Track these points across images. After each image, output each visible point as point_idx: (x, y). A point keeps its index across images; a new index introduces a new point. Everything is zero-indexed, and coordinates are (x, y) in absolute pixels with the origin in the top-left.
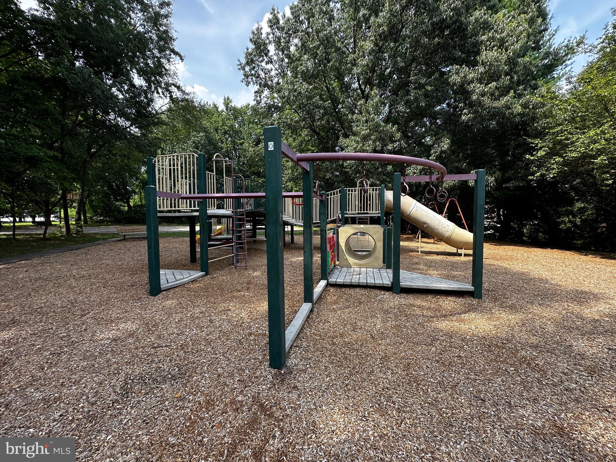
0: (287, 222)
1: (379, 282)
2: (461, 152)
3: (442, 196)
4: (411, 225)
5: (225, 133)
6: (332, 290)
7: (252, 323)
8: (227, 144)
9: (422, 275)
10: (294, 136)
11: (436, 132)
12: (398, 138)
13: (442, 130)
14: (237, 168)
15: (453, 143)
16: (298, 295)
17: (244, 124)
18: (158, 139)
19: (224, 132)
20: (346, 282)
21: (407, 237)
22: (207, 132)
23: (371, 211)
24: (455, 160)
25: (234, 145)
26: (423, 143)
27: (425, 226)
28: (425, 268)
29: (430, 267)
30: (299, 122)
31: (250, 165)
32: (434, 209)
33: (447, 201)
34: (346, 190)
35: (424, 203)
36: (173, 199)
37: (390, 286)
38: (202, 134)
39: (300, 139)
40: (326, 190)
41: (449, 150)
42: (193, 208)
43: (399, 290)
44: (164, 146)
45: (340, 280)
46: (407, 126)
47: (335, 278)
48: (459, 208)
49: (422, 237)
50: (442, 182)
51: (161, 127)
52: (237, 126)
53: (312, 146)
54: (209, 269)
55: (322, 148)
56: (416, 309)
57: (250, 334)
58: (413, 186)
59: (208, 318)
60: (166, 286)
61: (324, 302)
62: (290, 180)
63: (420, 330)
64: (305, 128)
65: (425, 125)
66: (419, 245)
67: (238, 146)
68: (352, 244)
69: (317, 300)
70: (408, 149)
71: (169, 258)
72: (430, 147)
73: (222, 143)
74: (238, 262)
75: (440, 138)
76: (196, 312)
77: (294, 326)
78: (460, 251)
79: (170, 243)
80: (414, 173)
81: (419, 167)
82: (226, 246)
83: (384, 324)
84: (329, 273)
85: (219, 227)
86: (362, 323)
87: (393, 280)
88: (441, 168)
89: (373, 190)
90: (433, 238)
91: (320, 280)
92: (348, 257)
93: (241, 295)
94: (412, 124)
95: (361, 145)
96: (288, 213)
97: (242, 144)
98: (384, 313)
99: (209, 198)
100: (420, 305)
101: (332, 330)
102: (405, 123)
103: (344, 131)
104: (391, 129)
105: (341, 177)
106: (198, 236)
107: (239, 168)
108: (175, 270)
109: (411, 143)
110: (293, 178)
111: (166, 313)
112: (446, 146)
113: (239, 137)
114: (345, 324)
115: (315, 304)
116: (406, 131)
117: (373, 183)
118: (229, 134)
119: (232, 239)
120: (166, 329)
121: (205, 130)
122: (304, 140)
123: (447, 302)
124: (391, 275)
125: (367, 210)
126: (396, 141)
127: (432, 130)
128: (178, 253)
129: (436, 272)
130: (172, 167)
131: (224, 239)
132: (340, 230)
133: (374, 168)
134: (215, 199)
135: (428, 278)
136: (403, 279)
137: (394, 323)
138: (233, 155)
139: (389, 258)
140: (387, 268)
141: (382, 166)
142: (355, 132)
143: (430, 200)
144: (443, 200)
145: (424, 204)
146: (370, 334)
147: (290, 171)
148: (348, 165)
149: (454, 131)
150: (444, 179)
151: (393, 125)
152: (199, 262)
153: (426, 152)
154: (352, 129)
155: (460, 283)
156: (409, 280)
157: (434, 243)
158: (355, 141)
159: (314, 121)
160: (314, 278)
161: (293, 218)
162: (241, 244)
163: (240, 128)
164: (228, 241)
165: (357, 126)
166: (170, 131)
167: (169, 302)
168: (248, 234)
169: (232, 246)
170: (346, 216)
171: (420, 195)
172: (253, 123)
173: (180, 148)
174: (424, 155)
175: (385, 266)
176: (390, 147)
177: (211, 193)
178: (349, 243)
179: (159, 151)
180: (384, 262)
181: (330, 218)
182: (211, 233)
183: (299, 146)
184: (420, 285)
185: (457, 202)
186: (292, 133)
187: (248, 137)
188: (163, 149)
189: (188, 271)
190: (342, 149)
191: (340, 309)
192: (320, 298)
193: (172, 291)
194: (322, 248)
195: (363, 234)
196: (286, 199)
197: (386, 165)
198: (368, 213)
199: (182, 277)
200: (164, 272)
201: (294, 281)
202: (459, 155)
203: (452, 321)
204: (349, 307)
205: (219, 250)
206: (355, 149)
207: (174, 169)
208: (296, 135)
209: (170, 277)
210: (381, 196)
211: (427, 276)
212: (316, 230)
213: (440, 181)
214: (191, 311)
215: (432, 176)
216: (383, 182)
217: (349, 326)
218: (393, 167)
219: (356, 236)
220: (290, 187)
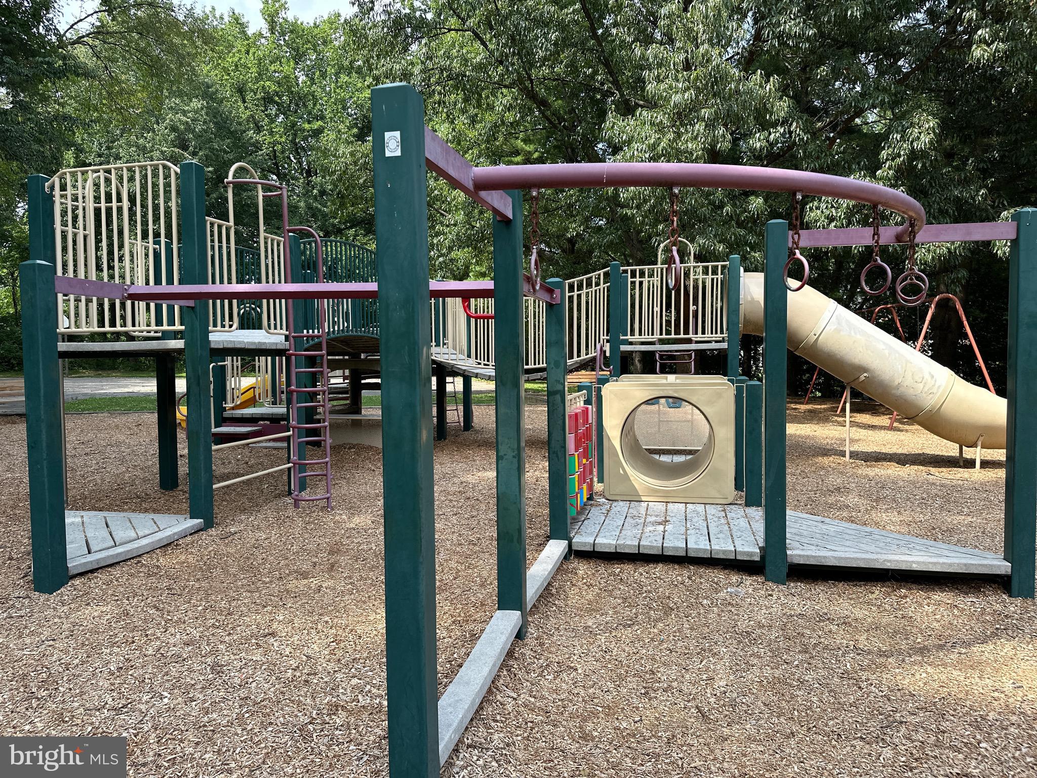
0: (453, 366)
1: (722, 546)
2: (971, 154)
3: (913, 290)
4: (822, 373)
5: (268, 100)
6: (583, 568)
7: (339, 676)
8: (271, 133)
9: (854, 526)
10: (472, 111)
11: (895, 95)
12: (782, 114)
13: (914, 90)
14: (302, 204)
15: (946, 127)
16: (482, 585)
17: (324, 75)
18: (66, 117)
19: (264, 98)
20: (625, 546)
21: (810, 411)
22: (212, 99)
23: (700, 335)
24: (952, 180)
25: (295, 135)
26: (857, 130)
27: (862, 378)
28: (863, 503)
29: (877, 500)
30: (485, 66)
31: (341, 197)
32: (888, 328)
33: (930, 303)
34: (626, 271)
35: (861, 308)
36: (106, 300)
37: (757, 558)
38: (196, 104)
39: (490, 118)
40: (566, 271)
41: (935, 149)
42: (165, 327)
43: (785, 570)
44: (83, 140)
45: (607, 541)
46: (809, 79)
47: (591, 534)
48: (966, 323)
49: (855, 409)
50: (913, 247)
51: (74, 83)
52: (302, 78)
53: (525, 141)
54: (216, 510)
55: (555, 147)
56: (834, 628)
57: (334, 708)
58: (828, 258)
59: (209, 660)
60: (84, 561)
61: (559, 608)
62: (460, 243)
63: (846, 694)
64: (505, 87)
65: (862, 76)
66: (846, 436)
67: (305, 139)
68: (641, 431)
69: (538, 600)
70: (811, 147)
71: (97, 477)
72: (879, 140)
73: (258, 129)
74: (302, 487)
75: (906, 112)
76: (172, 641)
77: (468, 683)
78: (968, 453)
79: (100, 431)
80: (831, 219)
81: (845, 203)
82: (270, 440)
83: (739, 674)
84: (573, 518)
85: (247, 382)
86: (673, 672)
87: (767, 540)
88: (910, 207)
89: (706, 272)
90: (888, 412)
91: (549, 538)
92: (630, 470)
93: (310, 588)
94: (823, 71)
95: (671, 136)
96: (454, 340)
97: (317, 133)
98: (739, 642)
99: (215, 296)
100: (847, 617)
101: (582, 693)
102: (803, 70)
103: (622, 95)
104: (761, 86)
105: (611, 234)
106: (182, 411)
107: (309, 207)
108: (113, 514)
109: (821, 129)
110: (469, 238)
111: (83, 644)
112: (925, 139)
113: (310, 113)
114: (619, 676)
115: (532, 613)
116: (807, 94)
117: (707, 251)
118: (278, 104)
119: (286, 418)
120: (82, 693)
121: (207, 92)
122: (503, 122)
123: (930, 609)
124: (760, 527)
125: (686, 332)
126: (775, 125)
127: (885, 90)
128: (123, 461)
129: (894, 517)
130: (103, 205)
131: (263, 418)
132: (608, 390)
133: (710, 204)
134: (235, 302)
135: (871, 534)
136: (797, 538)
137: (768, 672)
138: (290, 165)
139: (754, 473)
140: (748, 504)
141: (733, 198)
142: (653, 97)
143: (878, 301)
144: (914, 302)
145: (858, 312)
146: (697, 707)
147: (460, 217)
148: (632, 199)
149: (950, 92)
150: (918, 239)
151: (768, 76)
152: (186, 489)
153: (867, 157)
154: (643, 89)
155: (969, 550)
156: (814, 541)
157: (891, 428)
158: (652, 124)
159: (532, 65)
160: (529, 532)
161: (469, 356)
162: (315, 432)
163: (310, 87)
164: (276, 423)
165: (659, 80)
166: (100, 94)
167: (93, 611)
168: (335, 403)
169: (287, 439)
170: (623, 348)
171: (849, 282)
172: (350, 70)
173: (130, 146)
174: (859, 164)
175: (741, 497)
176: (757, 142)
177: (222, 282)
178: (632, 428)
179: (69, 156)
180: (738, 487)
181: (579, 356)
182: (224, 399)
183: (488, 141)
184: (848, 555)
185: (958, 306)
186: (466, 100)
187: (335, 113)
188: (79, 150)
189: (152, 516)
190: (616, 149)
191: (608, 628)
192: (546, 593)
193: (102, 576)
194: (553, 443)
195: (676, 401)
196: (449, 300)
197: (747, 194)
198: (689, 341)
199: (133, 535)
200: (79, 520)
201: (471, 543)
202: (965, 164)
203: (945, 665)
204: (631, 623)
205: (246, 451)
206: (653, 147)
207: (109, 211)
208: (479, 106)
209: (98, 536)
210: (730, 289)
211: (868, 529)
212: (535, 391)
213: (907, 240)
214: (158, 638)
215: (881, 229)
216: (735, 246)
217: (632, 682)
218: (766, 200)
219: (654, 408)
220: (460, 264)
